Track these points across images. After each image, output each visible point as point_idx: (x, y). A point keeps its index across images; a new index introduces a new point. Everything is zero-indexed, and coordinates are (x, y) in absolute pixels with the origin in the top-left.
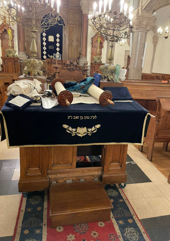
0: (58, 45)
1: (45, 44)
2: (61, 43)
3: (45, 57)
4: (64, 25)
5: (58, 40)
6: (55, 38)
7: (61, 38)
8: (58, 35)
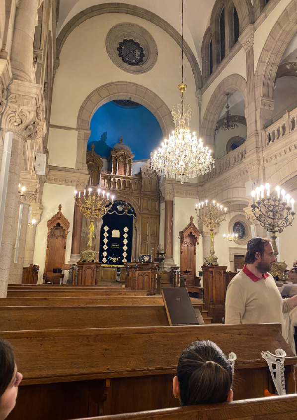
0: (125, 242)
1: (106, 241)
2: (130, 239)
3: (105, 260)
4: (135, 216)
5: (126, 236)
6: (122, 233)
7: (130, 233)
8: (126, 229)
